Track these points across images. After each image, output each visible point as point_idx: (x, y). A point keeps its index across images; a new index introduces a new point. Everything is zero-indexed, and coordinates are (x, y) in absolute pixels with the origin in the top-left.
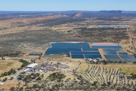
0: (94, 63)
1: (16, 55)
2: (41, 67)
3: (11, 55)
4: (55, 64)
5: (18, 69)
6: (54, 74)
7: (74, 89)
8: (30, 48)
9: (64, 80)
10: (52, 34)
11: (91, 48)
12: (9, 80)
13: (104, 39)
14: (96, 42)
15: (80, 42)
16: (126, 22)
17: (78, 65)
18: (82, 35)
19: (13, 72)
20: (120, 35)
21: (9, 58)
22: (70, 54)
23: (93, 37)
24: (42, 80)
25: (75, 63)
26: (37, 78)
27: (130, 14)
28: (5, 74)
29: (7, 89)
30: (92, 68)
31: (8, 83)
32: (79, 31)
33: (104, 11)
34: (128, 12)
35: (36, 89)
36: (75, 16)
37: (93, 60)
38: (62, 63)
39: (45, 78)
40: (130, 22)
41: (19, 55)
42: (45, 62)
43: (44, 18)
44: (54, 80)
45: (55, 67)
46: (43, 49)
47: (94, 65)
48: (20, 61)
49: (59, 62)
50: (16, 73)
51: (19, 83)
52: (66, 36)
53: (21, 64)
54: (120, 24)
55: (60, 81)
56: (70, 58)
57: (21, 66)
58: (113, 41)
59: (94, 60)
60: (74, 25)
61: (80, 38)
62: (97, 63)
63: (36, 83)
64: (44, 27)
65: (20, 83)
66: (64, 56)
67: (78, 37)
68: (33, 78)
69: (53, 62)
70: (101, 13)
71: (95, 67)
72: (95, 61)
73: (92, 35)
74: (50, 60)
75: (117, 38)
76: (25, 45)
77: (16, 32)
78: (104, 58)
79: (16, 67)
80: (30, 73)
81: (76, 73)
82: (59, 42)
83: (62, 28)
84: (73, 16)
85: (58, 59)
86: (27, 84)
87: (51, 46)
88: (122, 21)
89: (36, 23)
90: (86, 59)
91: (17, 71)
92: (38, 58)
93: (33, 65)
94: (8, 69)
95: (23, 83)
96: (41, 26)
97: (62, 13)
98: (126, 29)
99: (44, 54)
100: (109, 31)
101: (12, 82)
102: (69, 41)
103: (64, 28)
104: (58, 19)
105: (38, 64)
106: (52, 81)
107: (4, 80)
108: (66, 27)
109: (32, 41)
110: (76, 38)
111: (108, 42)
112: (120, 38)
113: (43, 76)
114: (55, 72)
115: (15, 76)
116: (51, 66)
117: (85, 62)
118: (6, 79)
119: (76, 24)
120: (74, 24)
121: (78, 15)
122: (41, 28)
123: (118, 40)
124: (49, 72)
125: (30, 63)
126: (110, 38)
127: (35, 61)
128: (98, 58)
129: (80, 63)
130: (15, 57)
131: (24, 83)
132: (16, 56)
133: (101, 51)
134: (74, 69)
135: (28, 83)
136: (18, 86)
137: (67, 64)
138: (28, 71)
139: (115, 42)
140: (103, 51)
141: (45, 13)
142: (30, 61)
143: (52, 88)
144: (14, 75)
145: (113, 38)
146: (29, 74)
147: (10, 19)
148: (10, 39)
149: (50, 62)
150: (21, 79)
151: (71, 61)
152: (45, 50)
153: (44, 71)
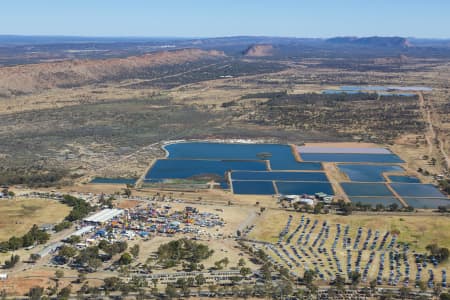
0: (307, 208)
1: (52, 180)
2: (133, 222)
3: (35, 182)
4: (180, 213)
5: (57, 229)
6: (175, 245)
7: (239, 296)
8: (97, 160)
9: (208, 264)
10: (171, 114)
11: (299, 159)
12: (25, 262)
13: (341, 131)
14: (315, 140)
15: (262, 141)
16: (417, 74)
17: (254, 215)
18: (270, 117)
19: (37, 236)
20: (397, 117)
21: (28, 191)
22: (230, 180)
23: (306, 125)
24: (133, 264)
25: (244, 208)
26: (117, 257)
27: (429, 48)
28: (12, 245)
29: (16, 293)
30: (300, 227)
31: (23, 275)
32: (262, 104)
33: (346, 40)
34: (426, 41)
35: (112, 294)
36: (251, 53)
37: (303, 200)
38: (201, 209)
39: (142, 259)
40: (430, 75)
41: (60, 181)
42: (144, 206)
43: (145, 62)
44: (173, 265)
45: (176, 223)
46: (141, 162)
47: (307, 216)
48: (63, 202)
49: (193, 206)
50: (49, 242)
51: (56, 273)
52: (219, 120)
53: (67, 210)
54: (396, 81)
55: (192, 268)
56: (230, 194)
57: (67, 219)
58: (372, 137)
59: (306, 200)
60: (245, 85)
61: (262, 128)
62: (316, 211)
63: (115, 274)
64: (146, 91)
65: (59, 275)
66: (209, 187)
67: (256, 122)
68: (104, 259)
69: (171, 204)
70: (336, 45)
71: (311, 224)
72: (311, 202)
73: (305, 119)
74: (163, 199)
75: (387, 128)
76: (82, 150)
77: (51, 106)
78: (340, 194)
79: (49, 221)
80: (95, 242)
81: (246, 243)
82: (194, 140)
83: (207, 94)
84: (243, 53)
85: (188, 196)
86: (84, 279)
87: (168, 154)
88: (403, 71)
89: (121, 76)
90: (280, 196)
91: (52, 233)
92: (123, 192)
93: (104, 216)
94: (23, 229)
95: (69, 274)
96: (134, 87)
97: (206, 44)
98: (416, 97)
99: (143, 177)
100: (361, 105)
101: (33, 270)
102: (226, 136)
103: (211, 95)
104: (193, 64)
105: (122, 211)
106: (165, 268)
107: (6, 262)
108: (218, 91)
109: (104, 134)
110: (251, 127)
111: (355, 141)
112: (396, 128)
113: (136, 250)
114: (177, 237)
115: (45, 252)
116: (167, 217)
117: (280, 205)
118: (15, 260)
119: (251, 81)
120: (247, 81)
121: (259, 52)
122: (137, 93)
123: (389, 136)
124: (158, 238)
125: (94, 209)
126: (362, 130)
127: (114, 202)
128: (321, 195)
130: (47, 187)
131: (74, 274)
132: (51, 186)
133: (330, 170)
134: (241, 230)
135: (88, 276)
136: (53, 285)
137: (219, 212)
138: (87, 233)
139: (378, 142)
140: (340, 172)
141: (150, 42)
142: (95, 201)
143: (167, 292)
144: (42, 246)
145: (373, 128)
146: (91, 243)
147: (33, 61)
148: (33, 127)
149: (164, 204)
150: (63, 261)
151: (230, 204)
152: (148, 164)
153: (142, 236)
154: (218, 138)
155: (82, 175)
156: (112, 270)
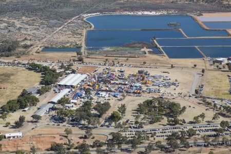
2: (100, 85)
4: (134, 76)
5: (40, 92)
6: (149, 103)
12: (29, 122)
14: (210, 11)
15: (165, 13)
22: (160, 47)
24: (121, 121)
38: (152, 72)
42: (100, 70)
44: (158, 120)
45: (138, 84)
46: (74, 33)
48: (30, 69)
51: (66, 131)
55: (176, 122)
56: (165, 58)
57: (41, 83)
63: (112, 129)
66: (145, 52)
74: (114, 64)
80: (79, 102)
81: (208, 100)
82: (107, 14)
91: (37, 96)
92: (76, 59)
99: (84, 45)
102: (132, 9)
105: (84, 76)
106: (151, 123)
114: (146, 97)
118: (22, 119)
125: (60, 74)
127: (73, 68)
129: (203, 71)
130: (8, 56)
134: (197, 89)
137: (165, 75)
146: (75, 104)
149: (116, 69)
150: (61, 120)
151: (172, 67)
152: (81, 34)
153: (114, 96)
154: (126, 11)
155: (31, 45)
156: (108, 126)
